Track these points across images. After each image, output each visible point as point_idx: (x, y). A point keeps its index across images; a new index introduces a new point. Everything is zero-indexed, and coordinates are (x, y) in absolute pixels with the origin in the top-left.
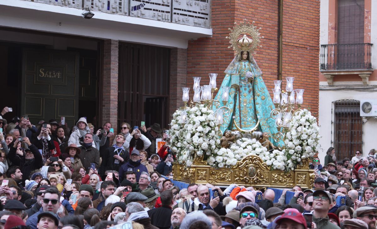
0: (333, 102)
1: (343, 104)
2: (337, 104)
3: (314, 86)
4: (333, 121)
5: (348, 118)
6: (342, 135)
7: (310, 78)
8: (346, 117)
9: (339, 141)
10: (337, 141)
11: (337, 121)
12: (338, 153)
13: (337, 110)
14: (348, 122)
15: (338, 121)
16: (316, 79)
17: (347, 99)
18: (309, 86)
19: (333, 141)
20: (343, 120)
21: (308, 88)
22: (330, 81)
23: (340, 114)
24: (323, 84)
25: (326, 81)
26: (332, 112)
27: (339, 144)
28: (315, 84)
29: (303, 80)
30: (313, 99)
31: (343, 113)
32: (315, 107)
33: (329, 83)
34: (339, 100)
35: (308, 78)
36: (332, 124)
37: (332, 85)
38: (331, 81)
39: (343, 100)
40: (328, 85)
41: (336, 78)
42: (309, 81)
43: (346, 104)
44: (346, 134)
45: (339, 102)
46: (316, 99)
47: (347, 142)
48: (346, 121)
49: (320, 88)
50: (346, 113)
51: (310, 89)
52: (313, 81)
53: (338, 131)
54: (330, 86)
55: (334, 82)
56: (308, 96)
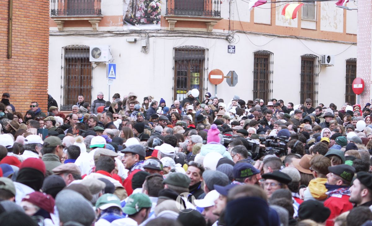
0: (63, 48)
1: (73, 49)
2: (67, 50)
3: (44, 32)
4: (63, 66)
5: (77, 63)
6: (72, 80)
7: (41, 24)
8: (76, 62)
9: (69, 86)
10: (67, 85)
11: (66, 66)
12: (68, 98)
13: (67, 56)
14: (78, 67)
15: (68, 66)
16: (46, 24)
17: (77, 44)
18: (39, 31)
19: (63, 86)
20: (72, 65)
21: (38, 34)
22: (60, 27)
23: (69, 59)
24: (53, 29)
25: (56, 26)
26: (62, 57)
27: (69, 89)
28: (46, 29)
29: (33, 25)
30: (43, 44)
31: (72, 59)
32: (45, 52)
33: (59, 29)
34: (69, 46)
35: (38, 23)
36: (62, 69)
37: (62, 30)
38: (62, 26)
39: (73, 45)
40: (58, 30)
41: (66, 24)
42: (39, 26)
43: (76, 49)
44: (76, 79)
45: (69, 47)
46: (46, 44)
47: (76, 87)
48: (75, 66)
49: (50, 33)
50: (75, 59)
51: (40, 34)
52: (44, 26)
53: (67, 76)
54: (60, 31)
55: (64, 28)
56: (38, 41)
